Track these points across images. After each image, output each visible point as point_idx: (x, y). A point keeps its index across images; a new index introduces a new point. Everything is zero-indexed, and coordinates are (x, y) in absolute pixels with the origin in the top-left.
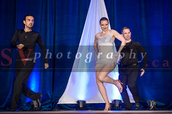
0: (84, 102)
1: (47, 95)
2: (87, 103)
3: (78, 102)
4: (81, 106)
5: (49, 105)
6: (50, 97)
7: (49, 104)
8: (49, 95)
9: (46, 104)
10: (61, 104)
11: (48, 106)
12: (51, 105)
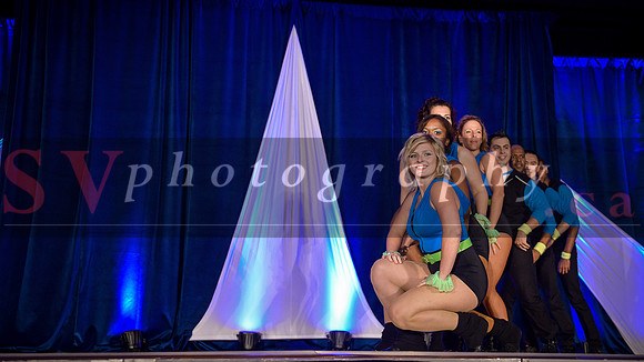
0: (256, 335)
1: (164, 316)
2: (263, 338)
3: (242, 335)
4: (247, 347)
5: (167, 344)
6: (171, 324)
7: (166, 341)
8: (168, 317)
9: (158, 342)
10: (198, 342)
11: (163, 346)
12: (171, 343)
